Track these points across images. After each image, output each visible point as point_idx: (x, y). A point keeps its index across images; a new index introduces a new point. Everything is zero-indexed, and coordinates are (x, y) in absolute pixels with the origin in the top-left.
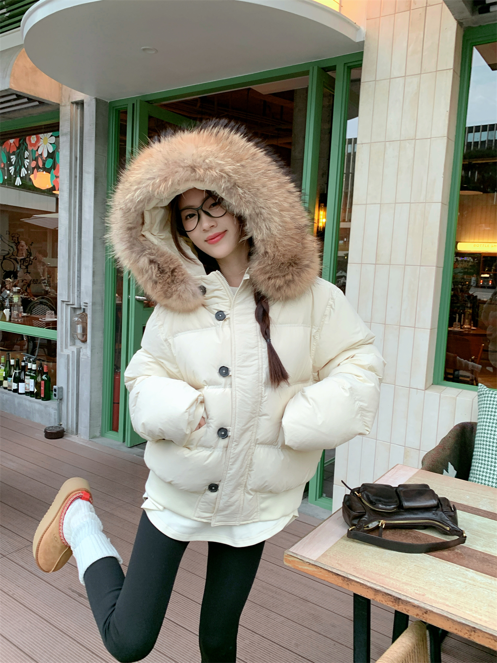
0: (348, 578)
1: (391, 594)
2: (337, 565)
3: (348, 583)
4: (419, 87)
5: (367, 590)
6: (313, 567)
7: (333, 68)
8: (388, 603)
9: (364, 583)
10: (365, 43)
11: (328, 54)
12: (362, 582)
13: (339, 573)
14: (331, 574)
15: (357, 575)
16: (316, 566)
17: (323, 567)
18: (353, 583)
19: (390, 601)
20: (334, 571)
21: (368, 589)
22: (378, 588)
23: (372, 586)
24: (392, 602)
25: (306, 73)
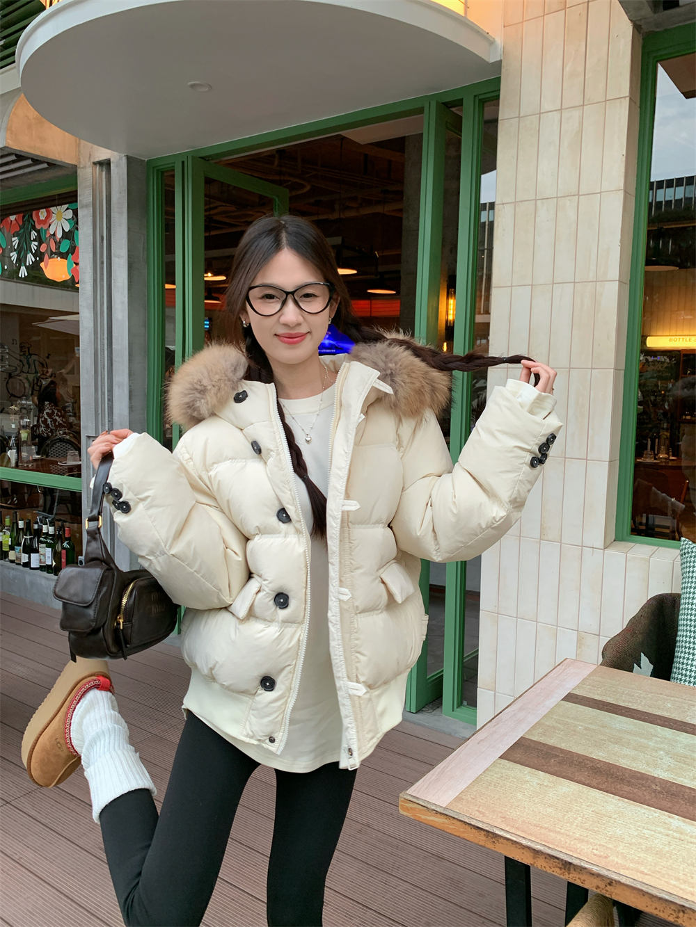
0: (493, 833)
1: (558, 856)
2: (478, 814)
3: (494, 840)
4: (581, 123)
5: (523, 851)
6: (442, 816)
7: (459, 103)
8: (553, 869)
9: (518, 841)
10: (503, 64)
11: (452, 83)
12: (514, 839)
13: (480, 825)
14: (468, 828)
15: (507, 829)
16: (446, 815)
17: (456, 817)
18: (501, 840)
19: (556, 867)
20: (473, 823)
21: (523, 849)
22: (538, 847)
23: (529, 844)
24: (560, 868)
25: (420, 111)
